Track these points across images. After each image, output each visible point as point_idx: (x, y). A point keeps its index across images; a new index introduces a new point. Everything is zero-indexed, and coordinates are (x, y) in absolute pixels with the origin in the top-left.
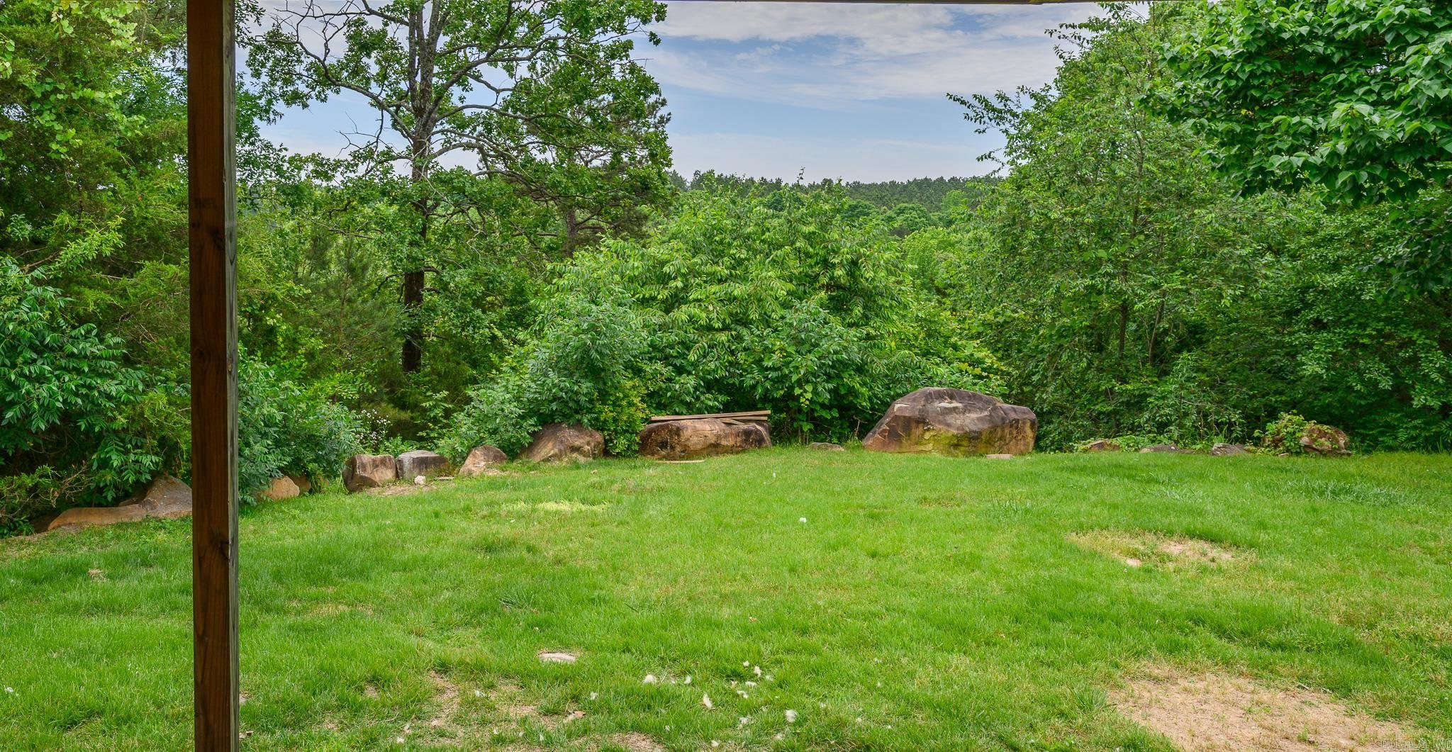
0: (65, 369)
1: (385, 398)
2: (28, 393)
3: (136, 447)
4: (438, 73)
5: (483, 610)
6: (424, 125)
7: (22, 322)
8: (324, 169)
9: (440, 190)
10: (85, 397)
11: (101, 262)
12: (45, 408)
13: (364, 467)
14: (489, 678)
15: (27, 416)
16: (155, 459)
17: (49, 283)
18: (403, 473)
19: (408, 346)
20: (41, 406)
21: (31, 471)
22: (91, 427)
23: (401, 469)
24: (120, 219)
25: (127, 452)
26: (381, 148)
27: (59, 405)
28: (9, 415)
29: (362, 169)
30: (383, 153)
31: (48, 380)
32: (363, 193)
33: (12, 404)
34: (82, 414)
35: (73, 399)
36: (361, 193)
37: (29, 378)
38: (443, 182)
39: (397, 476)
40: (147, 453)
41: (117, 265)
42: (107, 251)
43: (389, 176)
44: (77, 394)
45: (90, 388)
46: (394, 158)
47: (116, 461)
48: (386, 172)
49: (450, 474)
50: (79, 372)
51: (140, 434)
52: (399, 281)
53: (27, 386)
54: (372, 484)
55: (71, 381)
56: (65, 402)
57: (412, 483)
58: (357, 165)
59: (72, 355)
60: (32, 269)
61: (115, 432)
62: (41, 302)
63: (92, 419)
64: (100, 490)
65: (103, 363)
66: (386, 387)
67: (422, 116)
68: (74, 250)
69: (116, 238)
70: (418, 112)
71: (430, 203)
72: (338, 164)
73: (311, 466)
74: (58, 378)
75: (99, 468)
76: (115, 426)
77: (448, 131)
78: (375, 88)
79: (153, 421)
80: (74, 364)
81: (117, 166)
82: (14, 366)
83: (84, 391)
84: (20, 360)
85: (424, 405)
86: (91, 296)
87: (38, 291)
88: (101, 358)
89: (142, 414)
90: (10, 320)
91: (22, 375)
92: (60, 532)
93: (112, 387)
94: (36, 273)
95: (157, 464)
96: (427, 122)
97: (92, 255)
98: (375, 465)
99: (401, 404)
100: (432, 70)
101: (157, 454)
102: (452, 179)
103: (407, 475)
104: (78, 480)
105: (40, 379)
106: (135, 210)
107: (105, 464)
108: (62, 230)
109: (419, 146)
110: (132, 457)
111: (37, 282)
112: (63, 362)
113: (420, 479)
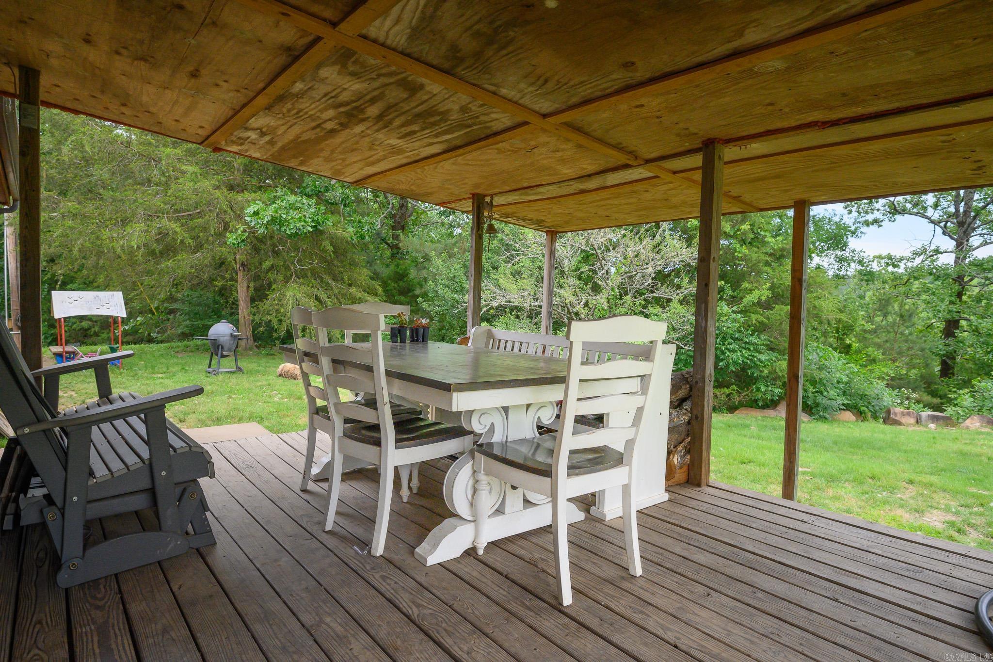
0: (744, 348)
1: (923, 390)
2: (728, 356)
3: (772, 384)
4: (978, 200)
5: (942, 471)
6: (965, 232)
7: (728, 328)
8: (892, 261)
9: (973, 270)
10: (751, 360)
11: (759, 303)
12: (735, 363)
13: (896, 414)
14: (933, 489)
15: (727, 366)
16: (780, 391)
17: (739, 312)
18: (921, 421)
19: (944, 363)
20: (733, 362)
21: (728, 387)
22: (753, 374)
23: (920, 419)
24: (768, 284)
25: (768, 386)
26: (933, 247)
27: (740, 362)
28: (721, 364)
29: (918, 260)
30: (934, 251)
31: (736, 351)
32: (916, 274)
33: (722, 360)
34: (750, 367)
35: (746, 360)
36: (915, 274)
37: (728, 350)
38: (976, 265)
39: (917, 422)
40: (777, 387)
41: (766, 305)
42: (764, 298)
43: (935, 264)
44: (748, 359)
45: (753, 356)
46: (942, 253)
47: (763, 389)
48: (933, 261)
49: (954, 427)
50: (749, 349)
51: (774, 379)
52: (941, 326)
53: (728, 353)
54: (899, 423)
55: (746, 353)
56: (743, 361)
57: (926, 426)
58: (914, 259)
59: (746, 343)
60: (732, 307)
61: (764, 377)
62: (735, 320)
63: (753, 370)
64: (756, 401)
65: (760, 347)
66: (924, 384)
67: (963, 227)
68: (749, 299)
69: (769, 293)
70: (961, 224)
71: (966, 279)
72: (901, 259)
73: (862, 408)
74: (741, 351)
75: (756, 391)
76: (763, 374)
77: (984, 234)
78: (930, 212)
79: (780, 374)
80: (747, 346)
81: (767, 264)
82: (724, 344)
83: (751, 358)
84: (727, 342)
85: (950, 396)
86: (754, 317)
87: (734, 316)
88: (758, 345)
89: (775, 370)
90: (724, 326)
91: (727, 349)
92: (739, 415)
93: (763, 357)
94: (734, 309)
95: (781, 393)
96: (967, 230)
97: (756, 300)
98: (903, 414)
99: (934, 394)
100: (972, 198)
101: (782, 389)
102: (983, 264)
103: (923, 423)
104: (747, 395)
105: (734, 351)
106: (775, 280)
107: (758, 389)
108: (745, 290)
109: (960, 245)
110: (770, 388)
111: (734, 312)
112: (743, 345)
113: (932, 426)
